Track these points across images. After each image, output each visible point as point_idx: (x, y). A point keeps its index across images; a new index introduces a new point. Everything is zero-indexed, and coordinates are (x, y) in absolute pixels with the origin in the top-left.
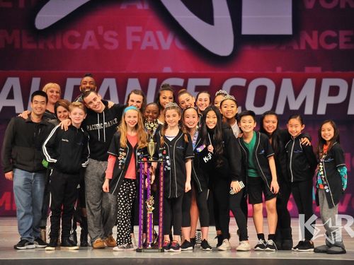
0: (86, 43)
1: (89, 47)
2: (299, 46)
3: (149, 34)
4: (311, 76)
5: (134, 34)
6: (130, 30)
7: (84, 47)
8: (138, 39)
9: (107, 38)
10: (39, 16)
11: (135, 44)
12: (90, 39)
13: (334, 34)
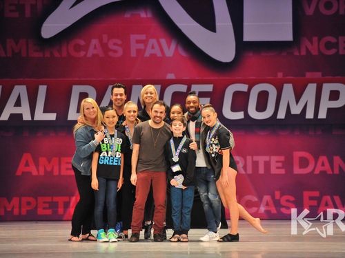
0: (91, 52)
1: (93, 55)
2: (300, 52)
3: (153, 41)
4: (312, 81)
5: (138, 42)
6: (134, 38)
7: (89, 55)
8: (141, 46)
9: (111, 46)
10: (44, 25)
11: (138, 51)
12: (95, 48)
13: (334, 40)
